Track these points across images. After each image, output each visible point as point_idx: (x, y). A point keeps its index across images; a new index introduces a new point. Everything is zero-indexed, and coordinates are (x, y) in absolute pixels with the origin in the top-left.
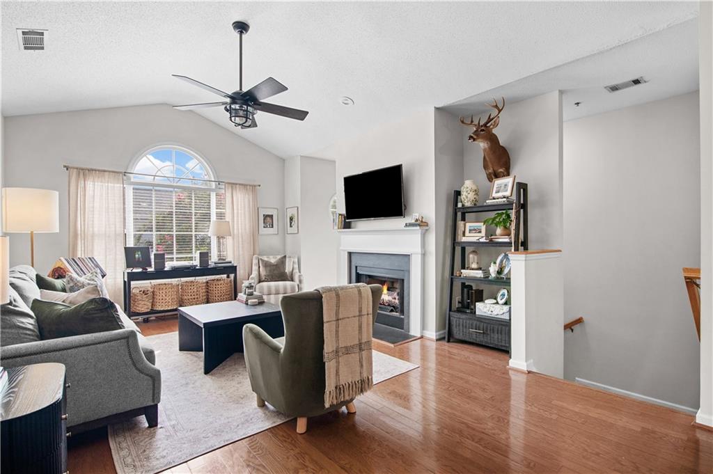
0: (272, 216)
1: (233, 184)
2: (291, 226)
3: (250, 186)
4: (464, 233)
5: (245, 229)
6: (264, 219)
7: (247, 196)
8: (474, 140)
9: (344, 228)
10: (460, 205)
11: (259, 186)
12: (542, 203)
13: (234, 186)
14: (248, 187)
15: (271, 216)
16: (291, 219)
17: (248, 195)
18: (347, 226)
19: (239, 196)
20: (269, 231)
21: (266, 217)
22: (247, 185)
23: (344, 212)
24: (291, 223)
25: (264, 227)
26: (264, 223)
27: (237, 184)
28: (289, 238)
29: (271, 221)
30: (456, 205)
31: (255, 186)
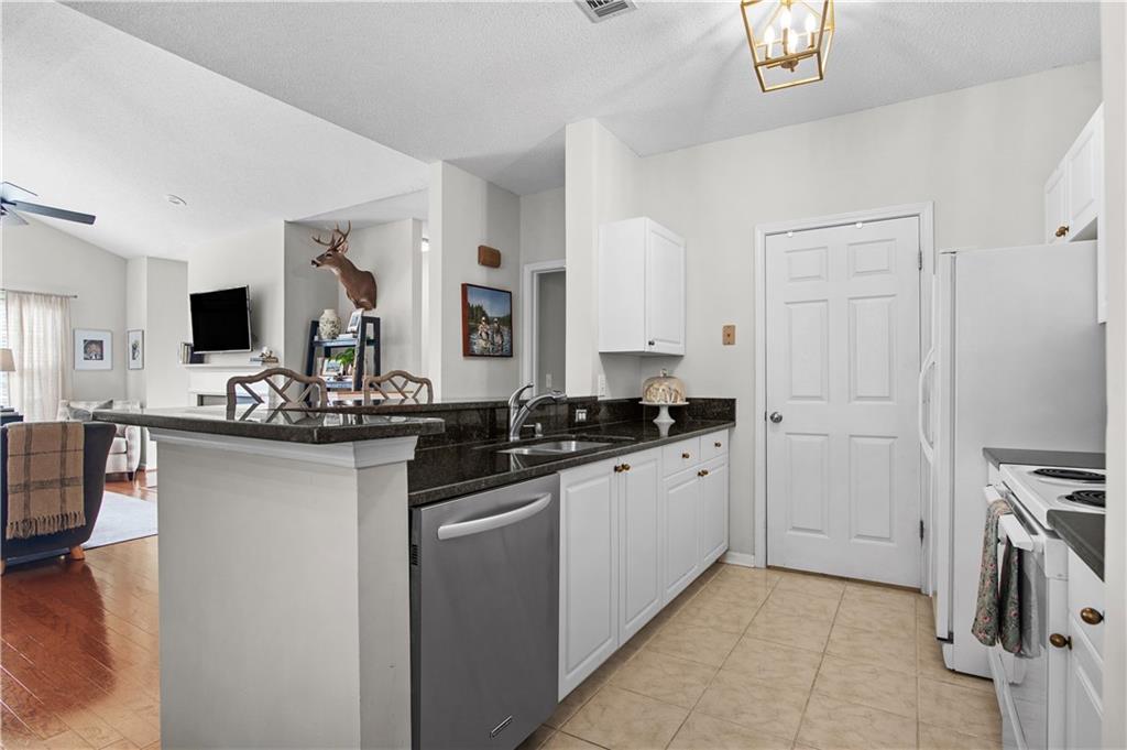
0: (102, 342)
1: (24, 293)
2: (134, 359)
3: (57, 296)
4: (322, 370)
5: (46, 362)
6: (85, 347)
7: (51, 311)
8: (318, 265)
9: (191, 362)
10: (316, 338)
11: (76, 297)
12: (399, 340)
13: (25, 296)
14: (53, 298)
15: (100, 343)
16: (134, 348)
17: (54, 309)
18: (196, 359)
19: (36, 310)
20: (94, 364)
21: (88, 344)
22: (51, 296)
23: (191, 341)
24: (134, 354)
25: (86, 359)
26: (85, 352)
27: (30, 293)
28: (131, 374)
29: (99, 350)
30: (313, 338)
31: (66, 297)
